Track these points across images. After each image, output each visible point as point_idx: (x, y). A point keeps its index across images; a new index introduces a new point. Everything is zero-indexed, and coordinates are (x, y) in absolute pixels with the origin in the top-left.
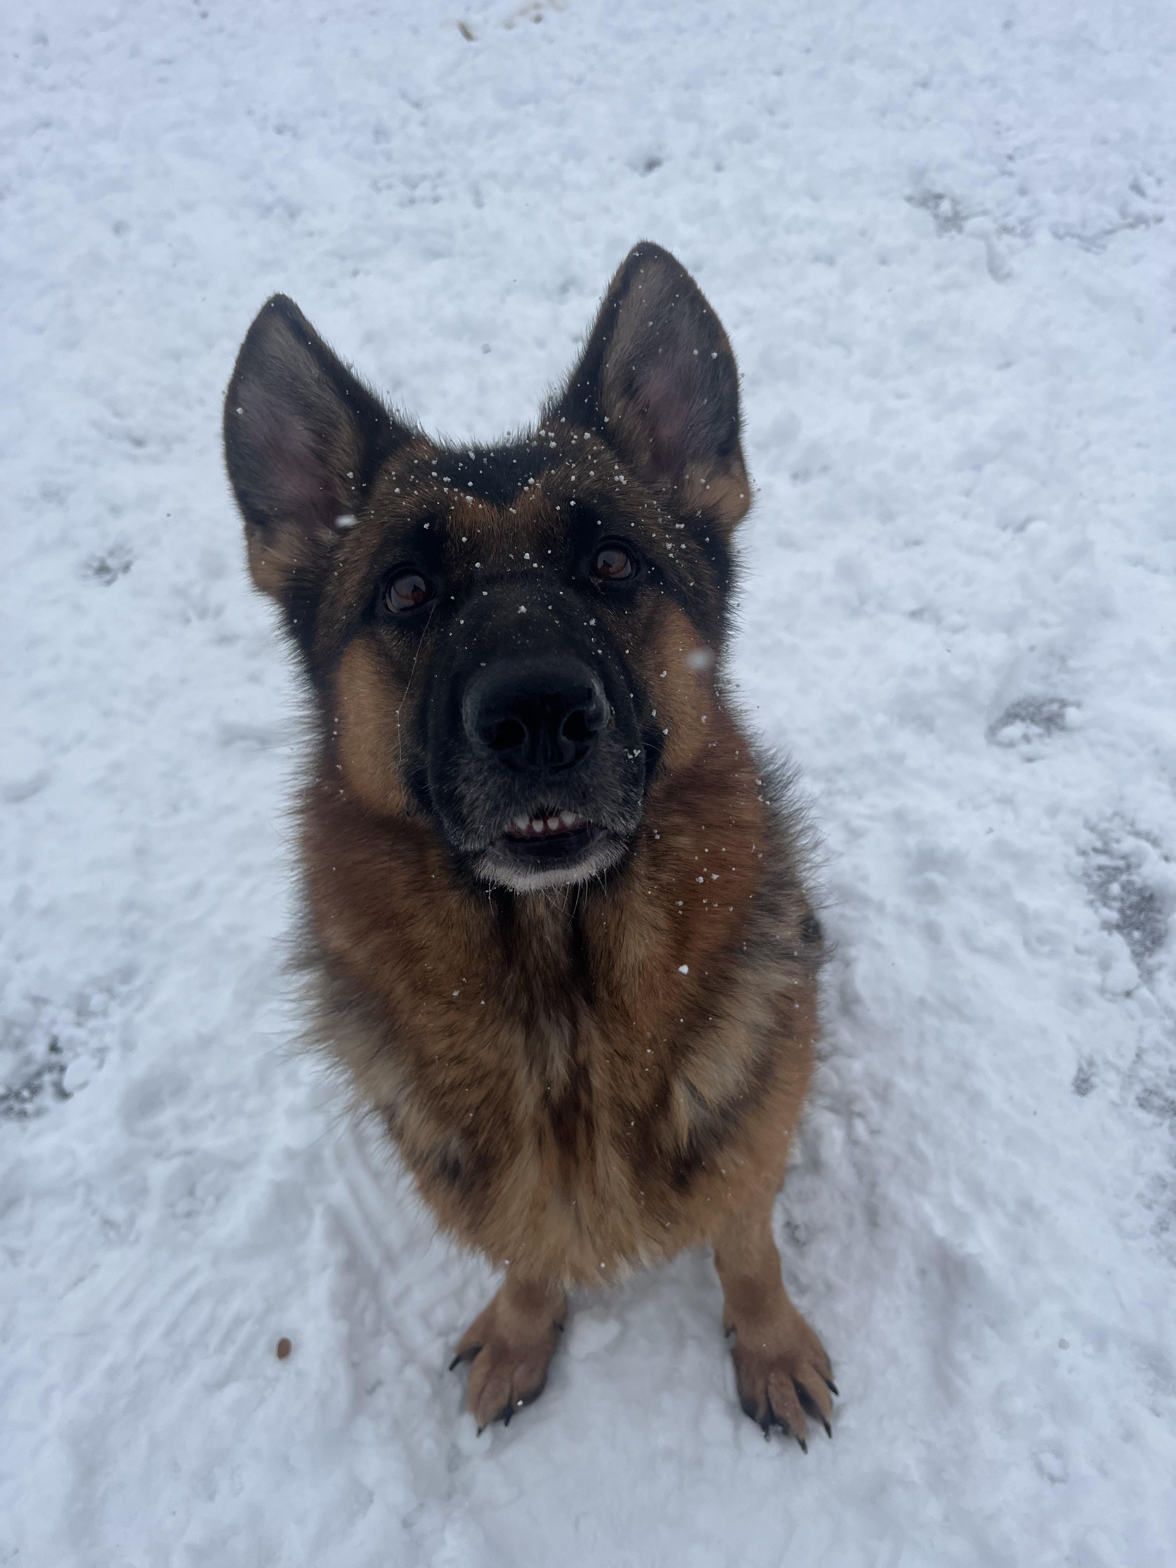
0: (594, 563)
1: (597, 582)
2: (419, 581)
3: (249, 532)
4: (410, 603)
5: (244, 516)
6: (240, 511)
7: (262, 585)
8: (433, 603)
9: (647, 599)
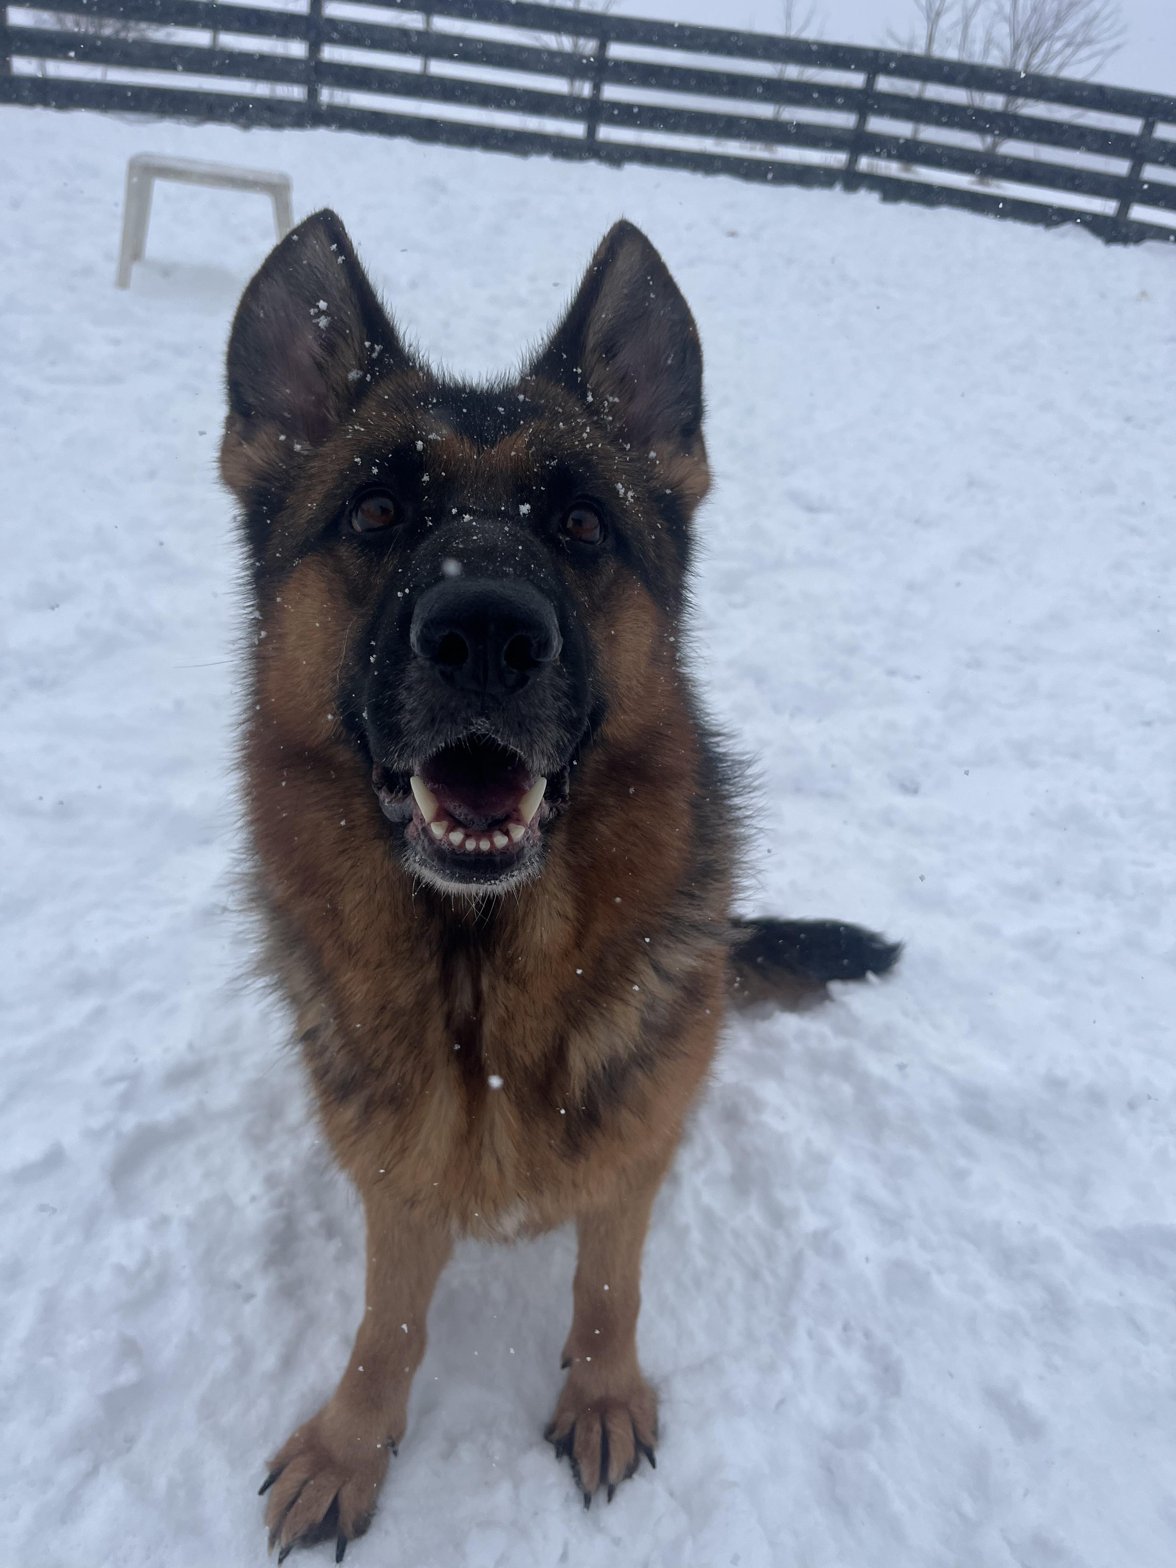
0: (564, 521)
1: (564, 539)
2: (389, 504)
3: (230, 422)
4: (377, 524)
5: (230, 404)
6: (227, 398)
7: (228, 479)
8: (399, 527)
9: (610, 567)
